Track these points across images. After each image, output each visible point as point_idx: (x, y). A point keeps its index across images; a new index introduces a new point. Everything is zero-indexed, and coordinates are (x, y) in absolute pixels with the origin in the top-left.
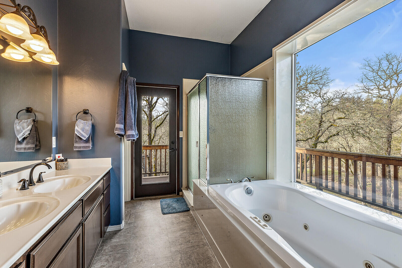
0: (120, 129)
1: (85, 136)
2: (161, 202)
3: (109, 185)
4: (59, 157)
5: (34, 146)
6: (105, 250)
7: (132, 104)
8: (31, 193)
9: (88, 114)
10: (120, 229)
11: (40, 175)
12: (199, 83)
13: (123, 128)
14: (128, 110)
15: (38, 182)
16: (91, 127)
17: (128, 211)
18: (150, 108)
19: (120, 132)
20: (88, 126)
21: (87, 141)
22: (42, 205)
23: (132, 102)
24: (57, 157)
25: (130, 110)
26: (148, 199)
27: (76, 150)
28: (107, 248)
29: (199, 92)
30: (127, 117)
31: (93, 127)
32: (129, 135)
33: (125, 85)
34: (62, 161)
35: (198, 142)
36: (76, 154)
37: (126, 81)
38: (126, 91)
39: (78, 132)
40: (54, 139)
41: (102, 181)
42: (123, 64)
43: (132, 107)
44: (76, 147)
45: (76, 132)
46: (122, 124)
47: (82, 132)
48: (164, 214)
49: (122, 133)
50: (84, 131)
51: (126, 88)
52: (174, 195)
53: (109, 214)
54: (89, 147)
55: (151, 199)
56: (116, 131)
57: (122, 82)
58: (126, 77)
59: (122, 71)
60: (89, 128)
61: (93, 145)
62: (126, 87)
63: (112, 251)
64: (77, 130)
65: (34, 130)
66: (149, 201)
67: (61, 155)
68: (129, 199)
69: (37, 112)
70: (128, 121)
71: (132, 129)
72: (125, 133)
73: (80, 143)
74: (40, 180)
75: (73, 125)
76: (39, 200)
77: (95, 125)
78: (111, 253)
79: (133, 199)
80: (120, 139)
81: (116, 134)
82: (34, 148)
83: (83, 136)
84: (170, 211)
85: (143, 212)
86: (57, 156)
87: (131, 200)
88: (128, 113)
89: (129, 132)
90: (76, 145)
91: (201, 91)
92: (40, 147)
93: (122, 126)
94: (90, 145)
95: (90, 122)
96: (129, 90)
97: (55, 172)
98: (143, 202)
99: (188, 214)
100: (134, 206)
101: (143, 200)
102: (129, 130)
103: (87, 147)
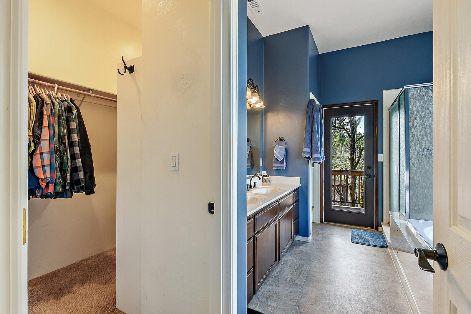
0: (307, 152)
1: (281, 158)
2: (352, 231)
3: (298, 200)
4: (264, 173)
5: (250, 164)
6: (294, 251)
7: (318, 129)
8: (251, 192)
9: (283, 140)
10: (307, 241)
11: (255, 183)
12: (398, 97)
13: (310, 152)
14: (314, 135)
15: (253, 188)
16: (285, 151)
17: (316, 231)
18: (353, 125)
19: (306, 155)
20: (282, 150)
21: (282, 162)
22: (257, 199)
23: (318, 128)
24: (263, 174)
25: (316, 135)
26: (338, 226)
27: (275, 169)
28: (296, 250)
29: (399, 107)
30: (314, 142)
31: (286, 151)
32: (315, 158)
33: (312, 113)
34: (266, 176)
35: (398, 167)
36: (275, 172)
37: (313, 109)
38: (313, 118)
39: (276, 155)
40: (261, 159)
41: (292, 194)
42: (311, 93)
43: (318, 133)
44: (274, 167)
45: (274, 155)
46: (309, 148)
47: (278, 155)
48: (353, 242)
49: (309, 156)
50: (280, 154)
51: (313, 116)
52: (371, 229)
53: (298, 224)
54: (283, 167)
55: (341, 227)
56: (303, 154)
57: (309, 110)
58: (312, 105)
59: (309, 100)
60: (283, 152)
61: (286, 165)
62: (313, 114)
63: (300, 254)
64: (275, 153)
65: (250, 154)
66: (339, 227)
67: (265, 172)
68: (318, 220)
69: (252, 141)
70: (313, 145)
71: (318, 153)
72: (312, 156)
73: (277, 163)
74: (255, 187)
75: (273, 150)
76: (256, 197)
77: (287, 149)
78: (299, 254)
79: (323, 222)
80: (307, 161)
81: (304, 156)
82: (250, 166)
83: (279, 158)
84: (362, 242)
85: (331, 235)
86: (263, 172)
87: (321, 222)
88: (314, 138)
89: (315, 156)
90: (275, 165)
91: (401, 106)
92: (254, 165)
93: (309, 150)
94: (284, 165)
95: (284, 147)
96: (315, 117)
97: (262, 184)
98: (332, 227)
99: (383, 251)
100: (323, 229)
101: (333, 225)
102: (315, 153)
103: (282, 167)
